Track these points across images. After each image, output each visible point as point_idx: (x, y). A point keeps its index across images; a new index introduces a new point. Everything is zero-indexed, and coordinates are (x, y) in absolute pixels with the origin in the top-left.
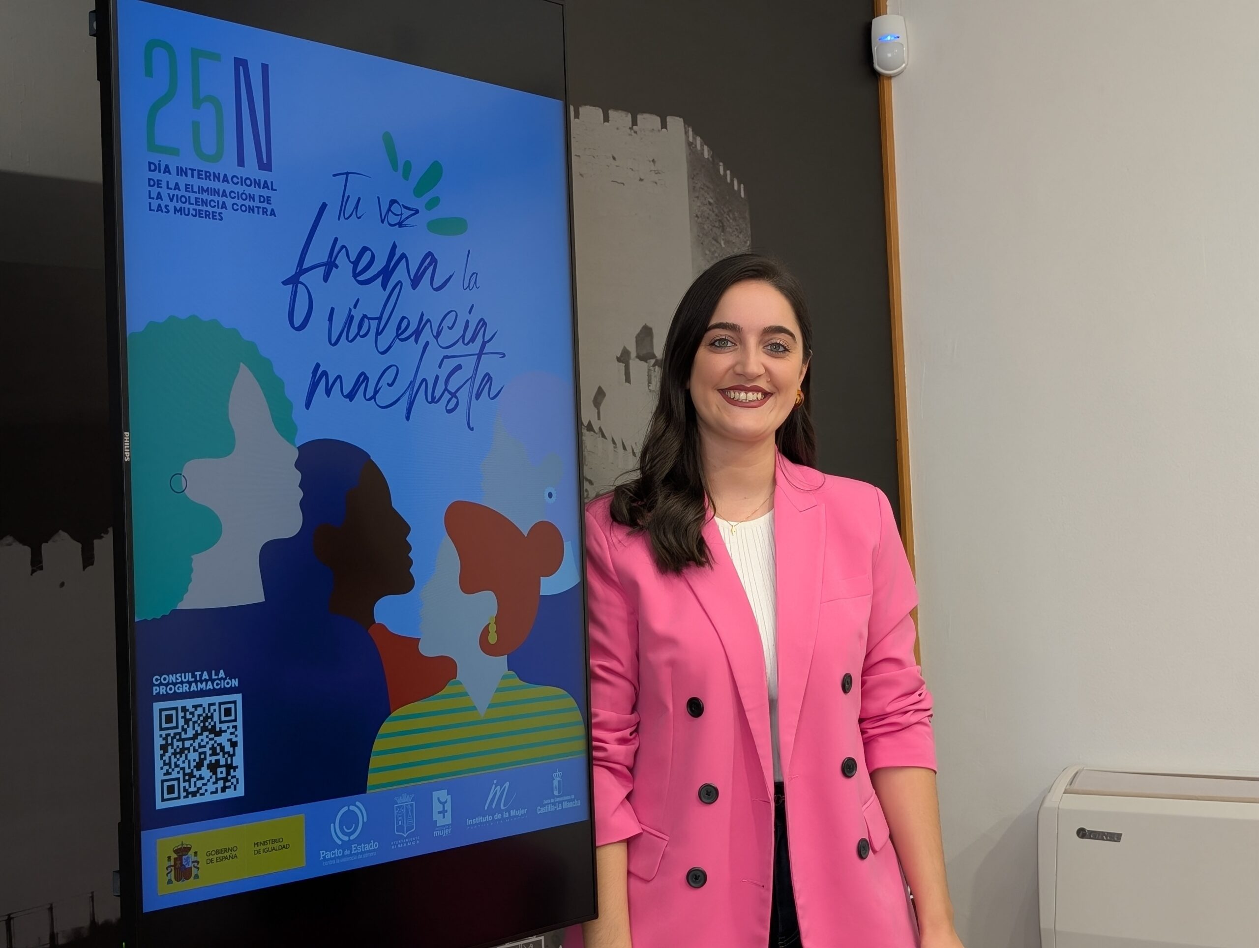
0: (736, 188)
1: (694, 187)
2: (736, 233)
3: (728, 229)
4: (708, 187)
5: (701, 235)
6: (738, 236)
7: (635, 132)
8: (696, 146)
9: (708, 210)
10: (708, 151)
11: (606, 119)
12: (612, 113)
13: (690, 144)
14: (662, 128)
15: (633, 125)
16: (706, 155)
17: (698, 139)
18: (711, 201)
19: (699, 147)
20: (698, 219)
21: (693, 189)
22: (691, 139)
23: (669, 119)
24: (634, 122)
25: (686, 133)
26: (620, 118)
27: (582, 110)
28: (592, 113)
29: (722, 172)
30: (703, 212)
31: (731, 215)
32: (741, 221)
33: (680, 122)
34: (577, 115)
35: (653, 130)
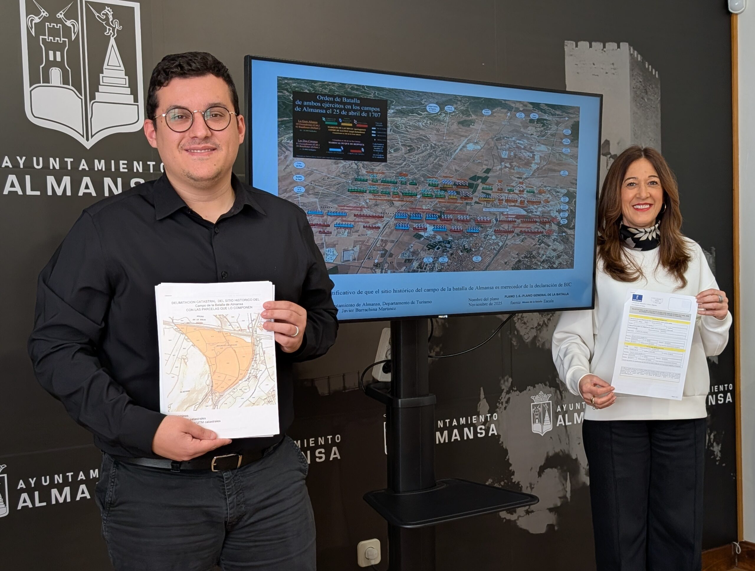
0: (654, 73)
1: (633, 75)
2: (653, 95)
3: (649, 93)
4: (640, 74)
5: (635, 97)
6: (654, 96)
7: (605, 51)
8: (634, 56)
9: (639, 85)
10: (641, 58)
11: (591, 46)
12: (594, 44)
13: (631, 55)
14: (618, 48)
16: (639, 59)
17: (636, 52)
18: (641, 80)
19: (636, 56)
20: (634, 89)
22: (632, 52)
23: (621, 44)
24: (604, 47)
25: (630, 49)
26: (597, 46)
27: (579, 43)
28: (584, 45)
29: (647, 66)
30: (637, 86)
31: (651, 86)
32: (656, 89)
33: (627, 44)
34: (577, 46)
35: (613, 50)
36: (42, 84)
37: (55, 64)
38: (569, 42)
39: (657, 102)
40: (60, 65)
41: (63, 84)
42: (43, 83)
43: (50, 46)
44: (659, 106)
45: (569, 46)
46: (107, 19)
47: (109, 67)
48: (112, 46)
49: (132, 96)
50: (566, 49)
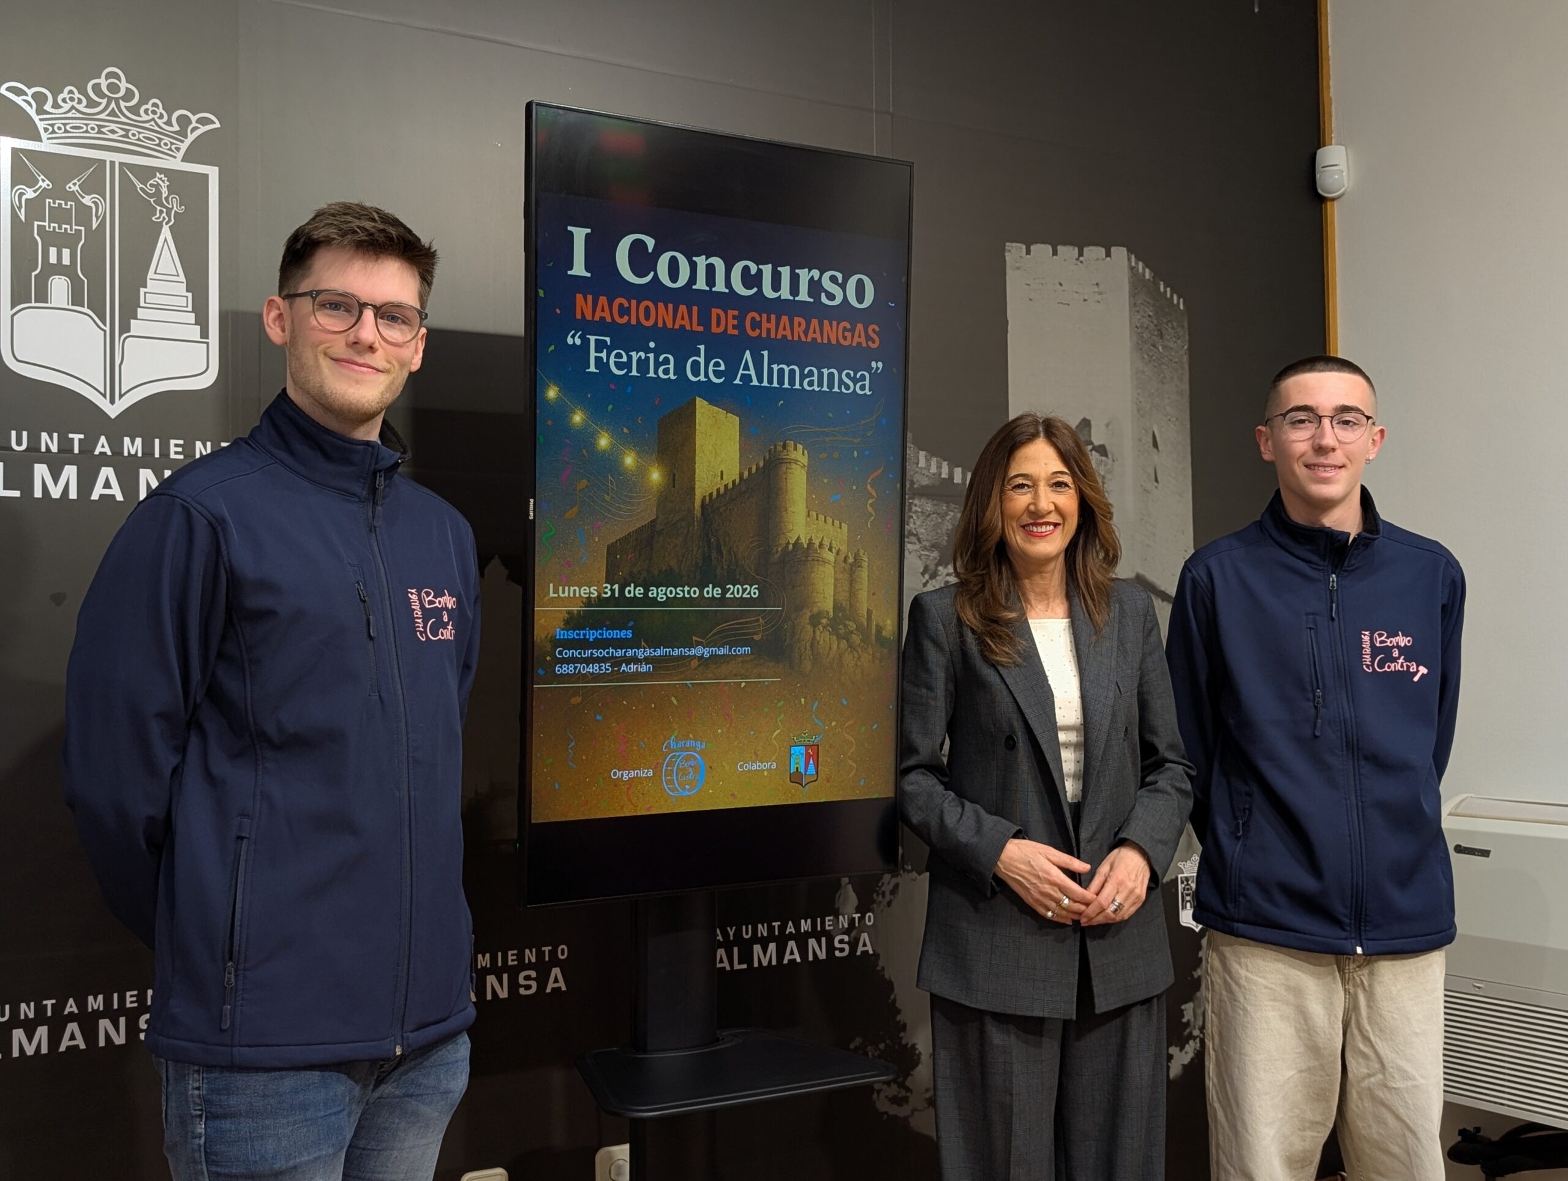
0: (1175, 301)
1: (1135, 304)
2: (1174, 339)
3: (1167, 337)
4: (1148, 303)
5: (1140, 343)
6: (1176, 342)
7: (1081, 262)
8: (1138, 269)
9: (1147, 322)
10: (1150, 274)
11: (1055, 253)
12: (1060, 248)
13: (1132, 268)
14: (1106, 256)
15: (1079, 256)
16: (1147, 276)
17: (1141, 264)
18: (1151, 314)
19: (1141, 270)
20: (1137, 330)
21: (1133, 305)
22: (1133, 264)
23: (1113, 249)
24: (1081, 254)
25: (1129, 259)
26: (1068, 252)
27: (1033, 248)
28: (1042, 250)
29: (1162, 289)
30: (1143, 323)
31: (1170, 325)
32: (1179, 330)
33: (1123, 251)
34: (1028, 252)
35: (1098, 259)
36: (33, 304)
37: (59, 269)
38: (1014, 244)
39: (1183, 352)
40: (68, 271)
41: (72, 305)
42: (36, 302)
43: (51, 239)
44: (1185, 359)
45: (1014, 252)
46: (158, 193)
47: (157, 277)
48: (166, 240)
49: (198, 327)
50: (1008, 257)
